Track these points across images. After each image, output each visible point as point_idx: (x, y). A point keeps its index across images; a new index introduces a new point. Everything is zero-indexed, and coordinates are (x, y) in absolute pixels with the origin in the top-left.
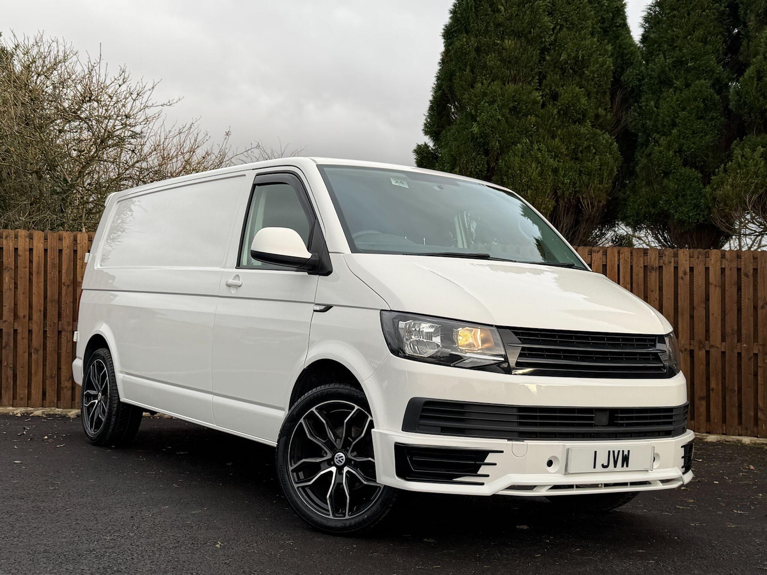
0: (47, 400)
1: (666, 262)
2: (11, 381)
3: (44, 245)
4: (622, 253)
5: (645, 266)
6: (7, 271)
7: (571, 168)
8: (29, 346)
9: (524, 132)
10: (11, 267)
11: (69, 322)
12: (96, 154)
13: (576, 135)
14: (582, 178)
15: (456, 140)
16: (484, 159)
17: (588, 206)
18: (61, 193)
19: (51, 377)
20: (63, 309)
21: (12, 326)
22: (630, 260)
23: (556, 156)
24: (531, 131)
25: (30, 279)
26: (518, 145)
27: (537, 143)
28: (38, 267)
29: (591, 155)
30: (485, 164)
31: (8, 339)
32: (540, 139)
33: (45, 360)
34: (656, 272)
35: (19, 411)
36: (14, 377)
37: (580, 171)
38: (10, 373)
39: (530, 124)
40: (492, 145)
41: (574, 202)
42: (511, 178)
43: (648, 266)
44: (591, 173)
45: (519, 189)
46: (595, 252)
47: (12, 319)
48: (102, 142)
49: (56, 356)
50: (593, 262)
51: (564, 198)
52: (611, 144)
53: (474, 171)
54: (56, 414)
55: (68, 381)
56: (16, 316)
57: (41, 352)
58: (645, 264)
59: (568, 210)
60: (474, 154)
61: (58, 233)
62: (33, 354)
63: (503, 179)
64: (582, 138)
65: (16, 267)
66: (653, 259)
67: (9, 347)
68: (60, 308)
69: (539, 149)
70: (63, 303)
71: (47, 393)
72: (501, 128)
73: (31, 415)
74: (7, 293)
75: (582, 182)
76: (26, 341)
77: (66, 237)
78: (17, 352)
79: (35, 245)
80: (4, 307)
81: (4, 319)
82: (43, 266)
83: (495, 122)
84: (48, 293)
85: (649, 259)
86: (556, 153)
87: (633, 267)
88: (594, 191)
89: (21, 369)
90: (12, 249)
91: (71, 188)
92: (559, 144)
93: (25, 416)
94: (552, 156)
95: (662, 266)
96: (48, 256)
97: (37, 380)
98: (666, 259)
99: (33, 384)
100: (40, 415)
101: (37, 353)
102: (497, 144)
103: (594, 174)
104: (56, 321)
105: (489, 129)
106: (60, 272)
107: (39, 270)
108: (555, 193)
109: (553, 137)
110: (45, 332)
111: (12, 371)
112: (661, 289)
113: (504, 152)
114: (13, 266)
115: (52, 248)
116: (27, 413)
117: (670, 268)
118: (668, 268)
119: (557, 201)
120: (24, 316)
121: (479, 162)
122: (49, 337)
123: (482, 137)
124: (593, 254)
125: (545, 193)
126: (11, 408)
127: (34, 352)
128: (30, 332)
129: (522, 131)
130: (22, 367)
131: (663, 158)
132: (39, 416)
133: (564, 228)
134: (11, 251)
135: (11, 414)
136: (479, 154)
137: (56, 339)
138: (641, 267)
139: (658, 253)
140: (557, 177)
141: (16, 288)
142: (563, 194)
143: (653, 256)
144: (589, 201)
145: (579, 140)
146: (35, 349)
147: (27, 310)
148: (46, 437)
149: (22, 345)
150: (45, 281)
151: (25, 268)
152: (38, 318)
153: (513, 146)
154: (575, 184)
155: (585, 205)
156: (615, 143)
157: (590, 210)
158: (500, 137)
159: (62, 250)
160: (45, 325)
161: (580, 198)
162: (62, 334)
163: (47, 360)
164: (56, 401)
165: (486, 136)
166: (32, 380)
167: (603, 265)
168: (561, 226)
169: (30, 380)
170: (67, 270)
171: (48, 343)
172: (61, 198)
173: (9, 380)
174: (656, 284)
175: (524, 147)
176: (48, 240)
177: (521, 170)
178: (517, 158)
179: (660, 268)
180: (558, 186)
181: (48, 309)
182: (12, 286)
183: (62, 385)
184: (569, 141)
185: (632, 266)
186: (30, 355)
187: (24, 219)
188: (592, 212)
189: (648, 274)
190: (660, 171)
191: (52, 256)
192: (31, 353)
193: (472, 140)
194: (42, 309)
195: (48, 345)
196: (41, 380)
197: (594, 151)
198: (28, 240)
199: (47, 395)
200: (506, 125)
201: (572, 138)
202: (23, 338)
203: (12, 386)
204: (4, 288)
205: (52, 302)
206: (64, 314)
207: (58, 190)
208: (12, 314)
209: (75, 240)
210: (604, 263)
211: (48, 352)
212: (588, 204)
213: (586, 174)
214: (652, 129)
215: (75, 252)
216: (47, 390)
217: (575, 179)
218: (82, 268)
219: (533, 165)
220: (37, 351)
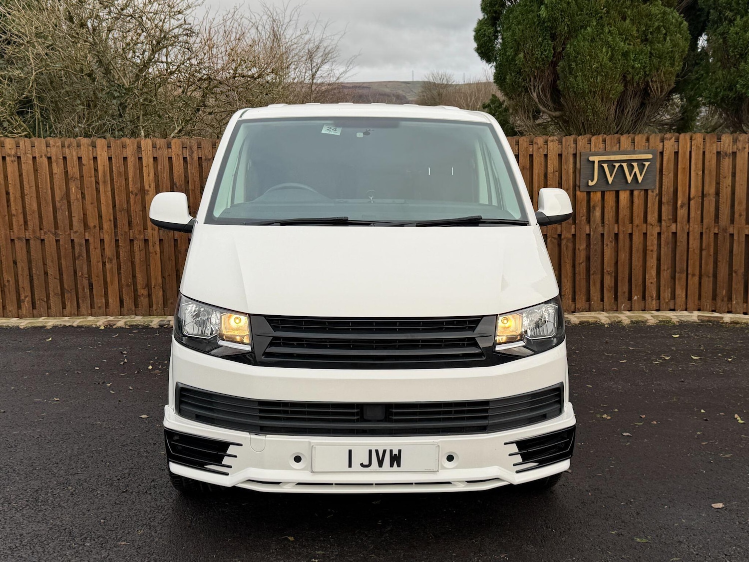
0: (125, 308)
1: (740, 147)
2: (87, 291)
3: (108, 153)
4: (695, 139)
5: (717, 152)
6: (72, 181)
7: (642, 51)
8: (102, 256)
9: (594, 14)
10: (76, 177)
11: (140, 231)
12: (152, 56)
13: (647, 16)
14: (653, 61)
15: (519, 23)
16: (551, 44)
17: (657, 90)
18: (119, 97)
19: (128, 285)
20: (133, 217)
21: (83, 236)
22: (702, 147)
23: (626, 39)
24: (601, 13)
25: (96, 188)
26: (588, 28)
27: (607, 25)
28: (104, 176)
29: (662, 36)
30: (552, 49)
31: (81, 250)
32: (611, 21)
33: (119, 268)
34: (729, 158)
35: (101, 322)
36: (89, 286)
37: (651, 53)
38: (86, 282)
39: (600, 6)
40: (560, 30)
41: (642, 86)
42: (580, 64)
43: (722, 153)
44: (662, 55)
45: (589, 75)
46: (667, 139)
47: (82, 229)
48: (158, 43)
49: (130, 264)
50: (665, 149)
51: (633, 83)
52: (681, 23)
53: (540, 57)
54: (139, 325)
55: (145, 288)
56: (86, 226)
57: (115, 261)
58: (719, 150)
59: (636, 94)
60: (540, 39)
61: (120, 141)
62: (107, 264)
63: (571, 65)
64: (653, 18)
65: (82, 176)
66: (726, 145)
67: (82, 257)
68: (129, 216)
69: (610, 32)
70: (132, 212)
71: (124, 301)
72: (571, 12)
73: (114, 327)
74: (75, 204)
75: (652, 65)
76: (99, 251)
77: (130, 145)
78: (90, 261)
79: (99, 153)
80: (73, 218)
81: (74, 230)
82: (109, 174)
83: (565, 5)
84: (116, 202)
85: (722, 145)
86: (627, 35)
87: (706, 153)
88: (664, 74)
89: (96, 278)
90: (75, 158)
91: (129, 91)
92: (630, 26)
93: (109, 328)
94: (623, 38)
95: (736, 152)
96: (113, 164)
97: (113, 289)
98: (740, 145)
99: (110, 292)
100: (124, 326)
101: (111, 263)
102: (566, 28)
103: (665, 57)
104: (127, 230)
105: (558, 13)
106: (126, 179)
107: (105, 180)
108: (625, 77)
109: (624, 19)
110: (117, 241)
111: (88, 281)
112: (734, 175)
113: (572, 36)
114: (79, 176)
115: (116, 156)
116: (110, 325)
117: (744, 153)
118: (742, 153)
119: (625, 86)
120: (95, 227)
121: (546, 48)
122: (122, 246)
123: (550, 21)
124: (665, 142)
125: (615, 78)
126: (91, 318)
127: (108, 262)
128: (102, 241)
129: (591, 13)
130: (97, 277)
131: (739, 39)
132: (123, 328)
133: (630, 112)
134: (74, 160)
135: (94, 326)
136: (546, 39)
137: (128, 247)
138: (714, 153)
139: (732, 138)
140: (627, 60)
141: (83, 197)
142: (633, 78)
143: (727, 141)
144: (659, 85)
145: (650, 21)
146: (109, 258)
147: (96, 220)
148: (150, 367)
149: (95, 254)
150: (113, 190)
151: (91, 177)
152: (108, 227)
153: (583, 30)
154: (645, 67)
155: (654, 89)
156: (685, 22)
157: (659, 94)
158: (569, 20)
159: (127, 158)
160: (116, 234)
161: (648, 82)
162: (135, 243)
163: (122, 269)
164: (134, 308)
165: (555, 19)
166: (109, 288)
167: (675, 152)
168: (627, 110)
169: (106, 288)
170: (133, 178)
171: (121, 252)
172: (119, 102)
173: (86, 290)
174: (729, 171)
175: (595, 30)
176: (112, 147)
177: (590, 56)
178: (587, 43)
179: (734, 154)
180: (628, 71)
181: (118, 219)
182: (79, 196)
183: (139, 294)
184: (639, 22)
185: (704, 153)
186: (104, 264)
187: (83, 126)
188: (661, 95)
189: (721, 160)
190: (736, 53)
191: (117, 163)
192: (105, 262)
193: (538, 24)
194: (112, 219)
195: (121, 254)
196: (118, 288)
197: (664, 32)
198: (91, 148)
199: (124, 303)
200: (576, 8)
201: (642, 18)
202: (95, 248)
203: (89, 295)
204: (71, 199)
205: (121, 211)
206: (134, 222)
207: (116, 94)
208: (82, 225)
209: (139, 147)
210: (676, 151)
211: (121, 261)
212: (657, 88)
213: (657, 57)
214: (725, 6)
215: (140, 159)
216: (124, 299)
217: (646, 63)
218: (149, 175)
219: (604, 50)
220: (111, 260)
